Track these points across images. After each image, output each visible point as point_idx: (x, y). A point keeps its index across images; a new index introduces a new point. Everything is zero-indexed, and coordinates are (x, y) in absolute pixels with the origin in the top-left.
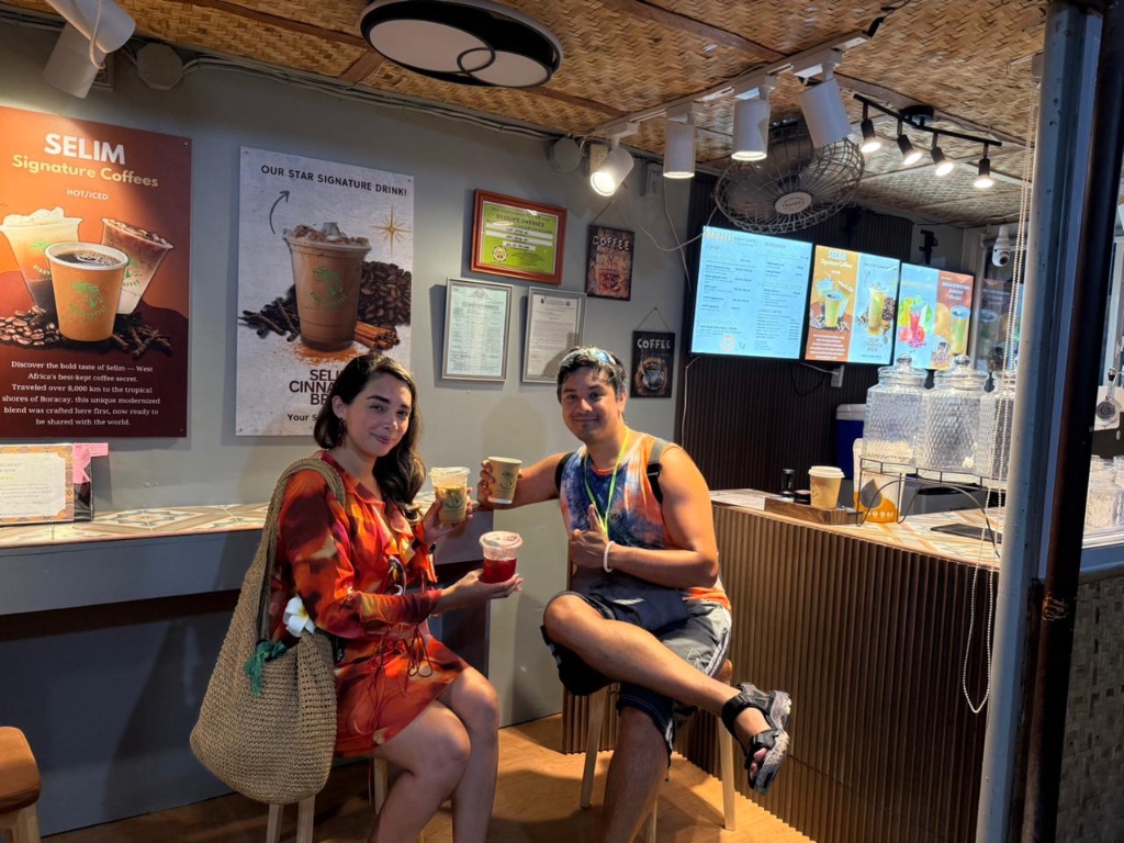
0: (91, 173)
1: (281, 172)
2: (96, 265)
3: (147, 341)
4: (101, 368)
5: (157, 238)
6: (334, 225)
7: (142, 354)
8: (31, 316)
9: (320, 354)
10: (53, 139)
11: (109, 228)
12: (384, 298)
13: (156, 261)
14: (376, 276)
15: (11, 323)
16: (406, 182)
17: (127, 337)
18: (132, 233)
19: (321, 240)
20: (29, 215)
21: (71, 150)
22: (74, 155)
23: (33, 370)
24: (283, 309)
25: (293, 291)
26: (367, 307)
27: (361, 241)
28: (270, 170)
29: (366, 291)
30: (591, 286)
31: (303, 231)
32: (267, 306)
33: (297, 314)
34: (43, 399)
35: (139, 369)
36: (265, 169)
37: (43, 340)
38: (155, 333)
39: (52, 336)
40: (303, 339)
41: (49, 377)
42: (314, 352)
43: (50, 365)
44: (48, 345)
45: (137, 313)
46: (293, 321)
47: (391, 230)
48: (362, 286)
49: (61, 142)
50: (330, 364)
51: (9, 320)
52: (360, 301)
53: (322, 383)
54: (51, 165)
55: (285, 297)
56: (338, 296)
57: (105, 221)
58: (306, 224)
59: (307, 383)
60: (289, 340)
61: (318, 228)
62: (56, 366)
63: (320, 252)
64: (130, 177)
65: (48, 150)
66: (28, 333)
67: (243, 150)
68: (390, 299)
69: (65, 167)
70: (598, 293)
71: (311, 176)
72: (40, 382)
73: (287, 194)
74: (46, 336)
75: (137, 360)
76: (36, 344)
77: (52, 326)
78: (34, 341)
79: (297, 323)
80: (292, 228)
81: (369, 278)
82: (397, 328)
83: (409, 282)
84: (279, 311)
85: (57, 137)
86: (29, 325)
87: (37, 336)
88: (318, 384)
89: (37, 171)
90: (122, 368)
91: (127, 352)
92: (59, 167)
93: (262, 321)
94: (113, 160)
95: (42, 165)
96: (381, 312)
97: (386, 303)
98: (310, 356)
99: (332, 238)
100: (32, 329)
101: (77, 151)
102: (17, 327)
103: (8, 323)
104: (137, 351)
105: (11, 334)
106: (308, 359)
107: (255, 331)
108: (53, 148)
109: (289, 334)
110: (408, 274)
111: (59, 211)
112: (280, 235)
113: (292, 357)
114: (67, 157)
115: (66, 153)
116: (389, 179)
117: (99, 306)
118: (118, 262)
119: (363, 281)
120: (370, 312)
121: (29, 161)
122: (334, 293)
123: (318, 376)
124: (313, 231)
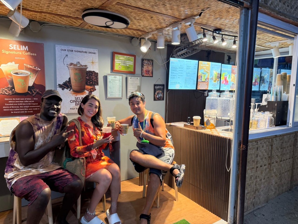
0: (20, 53)
1: (65, 50)
2: (23, 75)
3: (36, 92)
4: (25, 99)
5: (37, 68)
6: (79, 62)
7: (35, 95)
8: (9, 88)
10: (11, 46)
11: (25, 66)
12: (92, 79)
13: (37, 73)
14: (89, 74)
15: (4, 90)
16: (96, 51)
17: (31, 91)
18: (31, 67)
19: (76, 66)
20: (6, 64)
21: (15, 48)
22: (16, 49)
23: (10, 100)
24: (68, 83)
25: (70, 79)
26: (88, 82)
27: (85, 66)
28: (63, 50)
29: (87, 78)
30: (143, 74)
31: (71, 64)
32: (64, 83)
33: (71, 84)
34: (12, 107)
35: (34, 99)
36: (62, 50)
37: (12, 93)
38: (37, 90)
39: (14, 92)
40: (73, 90)
41: (14, 102)
42: (76, 93)
43: (14, 99)
44: (13, 94)
45: (33, 86)
46: (70, 86)
47: (93, 63)
48: (86, 77)
49: (13, 46)
50: (80, 96)
51: (4, 89)
52: (86, 80)
53: (78, 100)
54: (11, 52)
55: (68, 80)
56: (81, 79)
57: (24, 64)
58: (72, 63)
59: (74, 101)
60: (69, 90)
61: (75, 63)
62: (15, 99)
63: (76, 69)
64: (30, 54)
65: (10, 48)
66: (8, 92)
67: (56, 45)
68: (93, 79)
69: (14, 52)
70: (145, 75)
71: (73, 51)
72: (11, 103)
73: (67, 55)
74: (12, 92)
75: (34, 97)
76: (10, 94)
77: (14, 90)
78: (10, 93)
79: (71, 86)
80: (69, 63)
81: (88, 74)
82: (95, 86)
83: (98, 75)
84: (67, 84)
85: (12, 45)
86: (8, 90)
87: (10, 92)
89: (8, 53)
90: (30, 99)
91: (31, 95)
92: (13, 52)
93: (63, 86)
94: (25, 50)
95: (9, 52)
96: (91, 83)
97: (92, 80)
99: (78, 65)
100: (9, 91)
101: (17, 48)
102: (5, 90)
103: (3, 90)
104: (34, 95)
105: (4, 92)
106: (74, 95)
107: (61, 89)
108: (11, 48)
109: (69, 89)
110: (97, 73)
111: (13, 63)
112: (66, 65)
113: (70, 94)
114: (15, 50)
115: (14, 49)
116: (92, 50)
117: (24, 85)
118: (28, 74)
119: (87, 75)
120: (89, 83)
121: (6, 51)
122: (79, 79)
123: (77, 99)
124: (74, 64)
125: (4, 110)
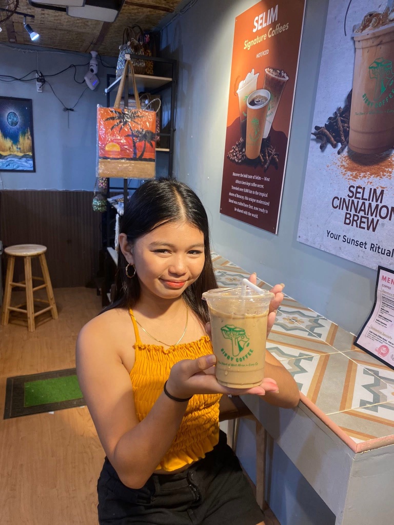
0: (265, 37)
2: (260, 104)
3: (270, 158)
4: (254, 177)
5: (283, 74)
8: (240, 144)
9: (360, 167)
11: (267, 75)
13: (280, 94)
17: (264, 155)
18: (274, 75)
19: (383, 24)
20: (245, 79)
21: (260, 25)
23: (237, 178)
25: (349, 97)
31: (368, 20)
32: (330, 118)
33: (349, 123)
34: (237, 196)
35: (266, 179)
38: (273, 152)
39: (244, 156)
40: (349, 151)
41: (240, 183)
42: (356, 165)
44: (242, 162)
45: (269, 137)
46: (345, 131)
49: (258, 21)
50: (366, 180)
51: (235, 147)
53: (356, 201)
54: (254, 40)
55: (343, 106)
57: (266, 70)
58: (371, 10)
59: (344, 199)
60: (340, 153)
61: (383, 9)
62: (242, 176)
63: (379, 41)
64: (278, 29)
65: (254, 30)
66: (238, 155)
69: (258, 38)
72: (238, 185)
75: (265, 172)
77: (244, 150)
78: (239, 160)
79: (347, 134)
84: (338, 122)
85: (257, 18)
86: (239, 150)
87: (240, 157)
88: (353, 201)
89: (250, 47)
90: (260, 178)
91: (263, 167)
93: (325, 134)
94: (274, 20)
95: (251, 42)
98: (351, 169)
101: (262, 23)
102: (236, 152)
103: (234, 150)
104: (266, 166)
106: (349, 173)
107: (319, 145)
108: (255, 27)
109: (340, 146)
111: (253, 71)
112: (349, 35)
113: (338, 171)
115: (259, 28)
117: (258, 134)
118: (267, 100)
121: (248, 42)
123: (354, 191)
124: (377, 15)
125: (230, 201)
